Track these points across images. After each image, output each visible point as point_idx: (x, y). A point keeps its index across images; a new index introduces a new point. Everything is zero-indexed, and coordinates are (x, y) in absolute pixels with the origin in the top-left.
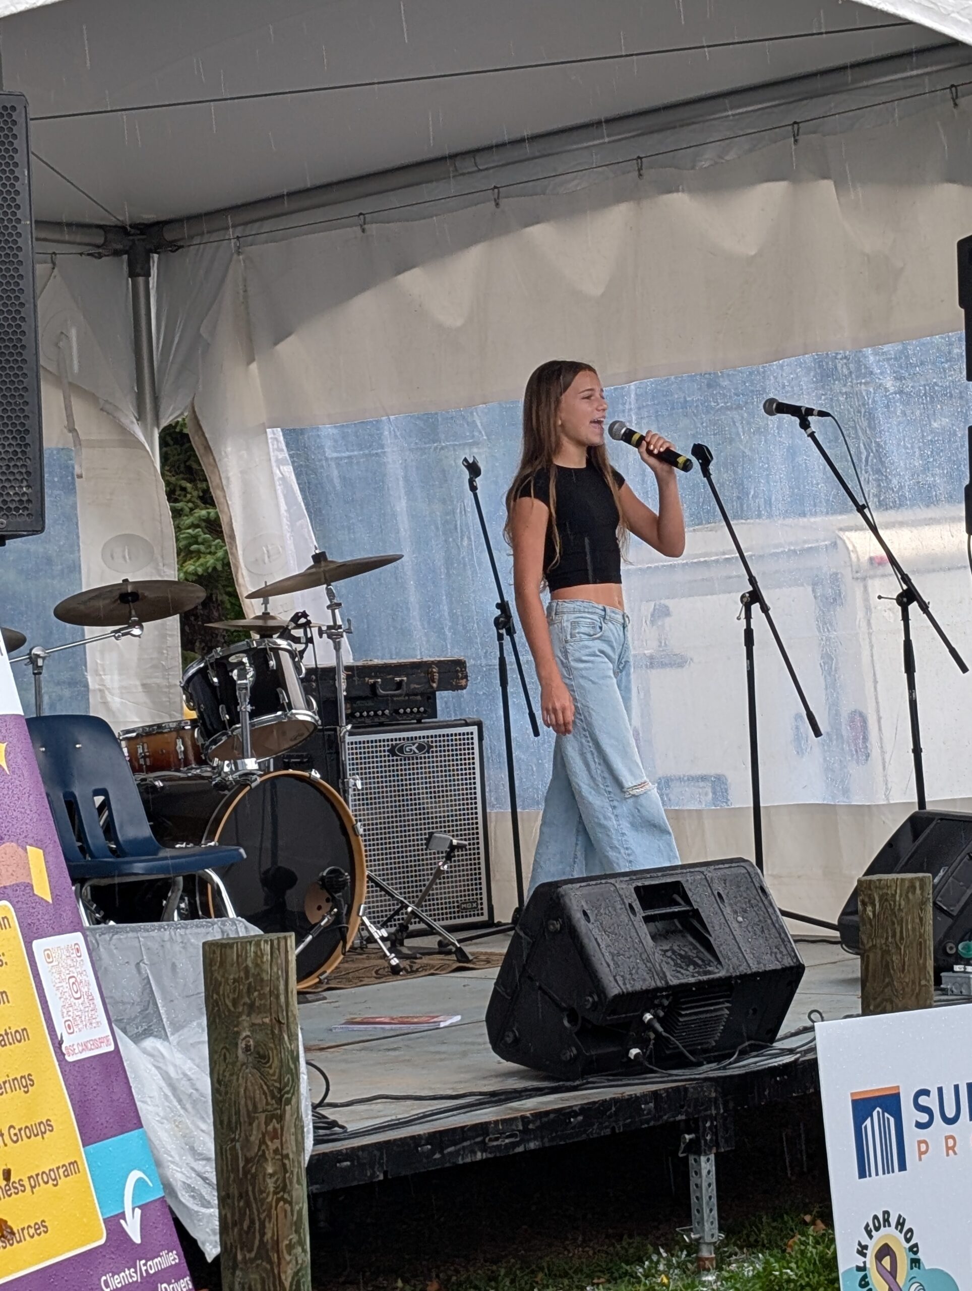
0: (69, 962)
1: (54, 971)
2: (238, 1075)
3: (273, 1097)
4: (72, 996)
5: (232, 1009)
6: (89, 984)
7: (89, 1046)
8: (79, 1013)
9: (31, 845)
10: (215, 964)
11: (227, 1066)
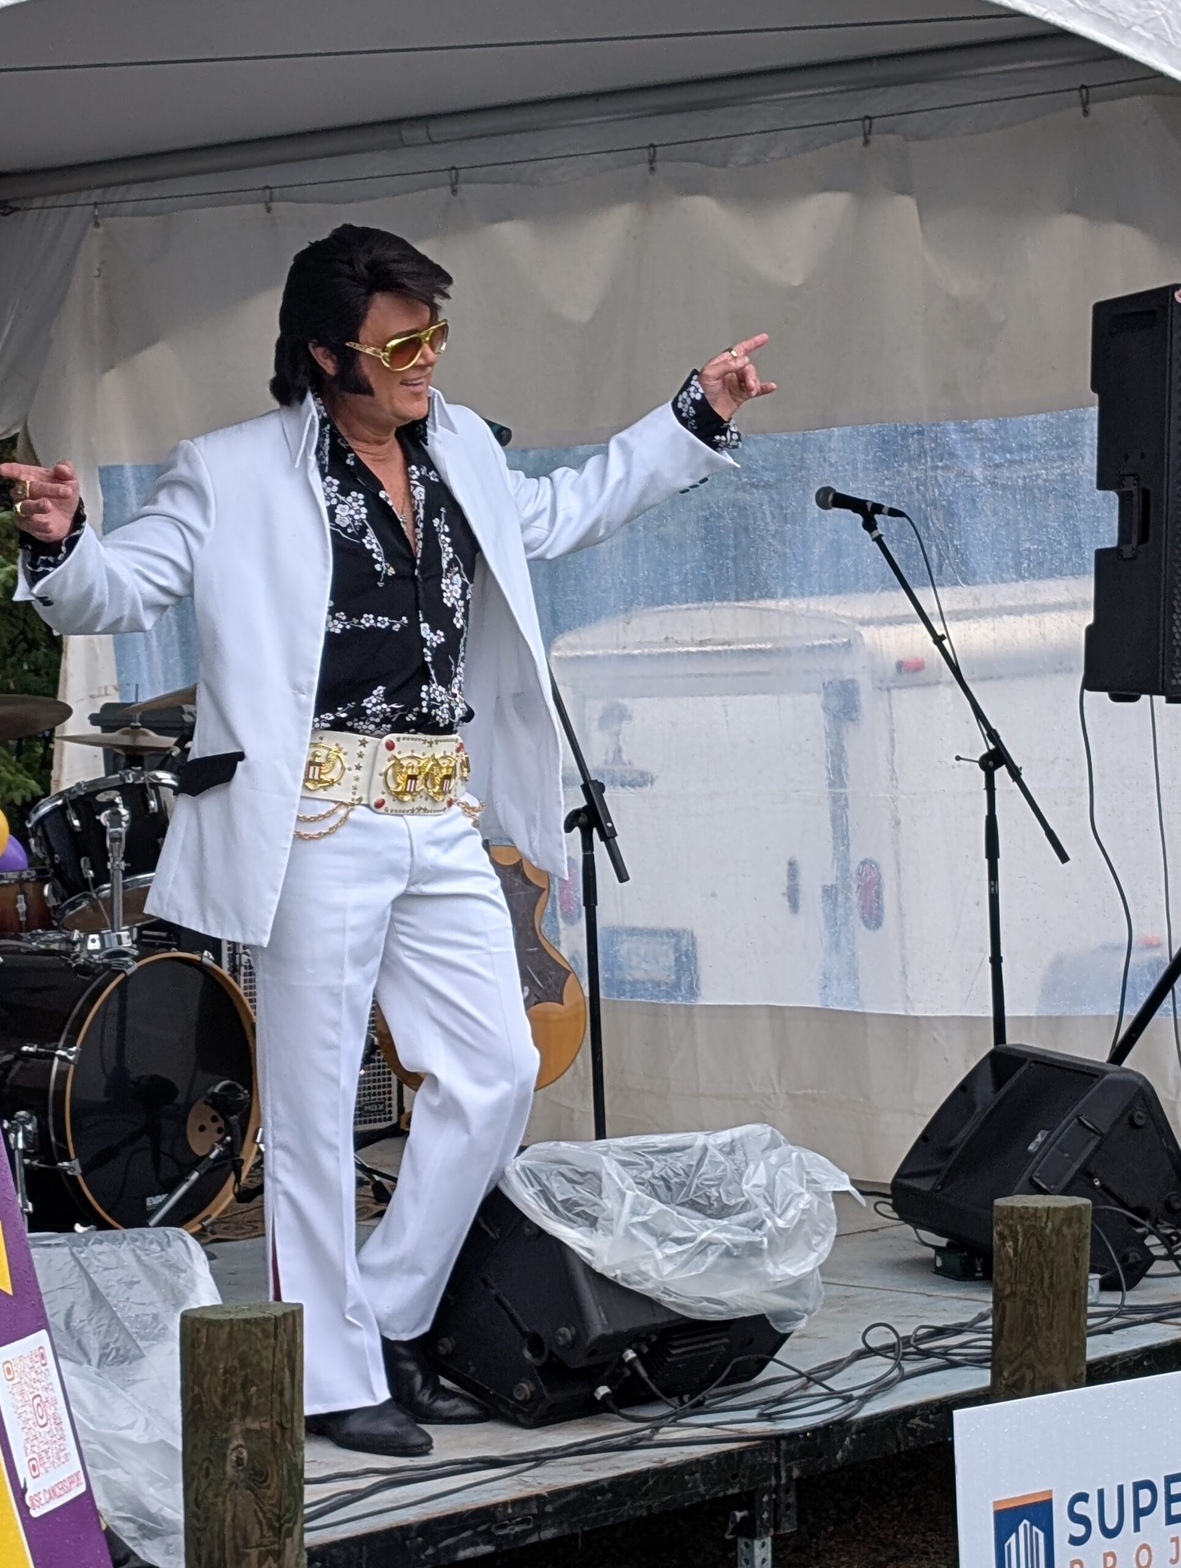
0: (33, 1375)
1: (15, 1391)
2: (225, 1497)
3: (271, 1527)
4: (36, 1424)
5: (220, 1407)
6: (54, 1402)
7: (57, 1490)
8: (45, 1447)
10: (199, 1346)
11: (210, 1484)
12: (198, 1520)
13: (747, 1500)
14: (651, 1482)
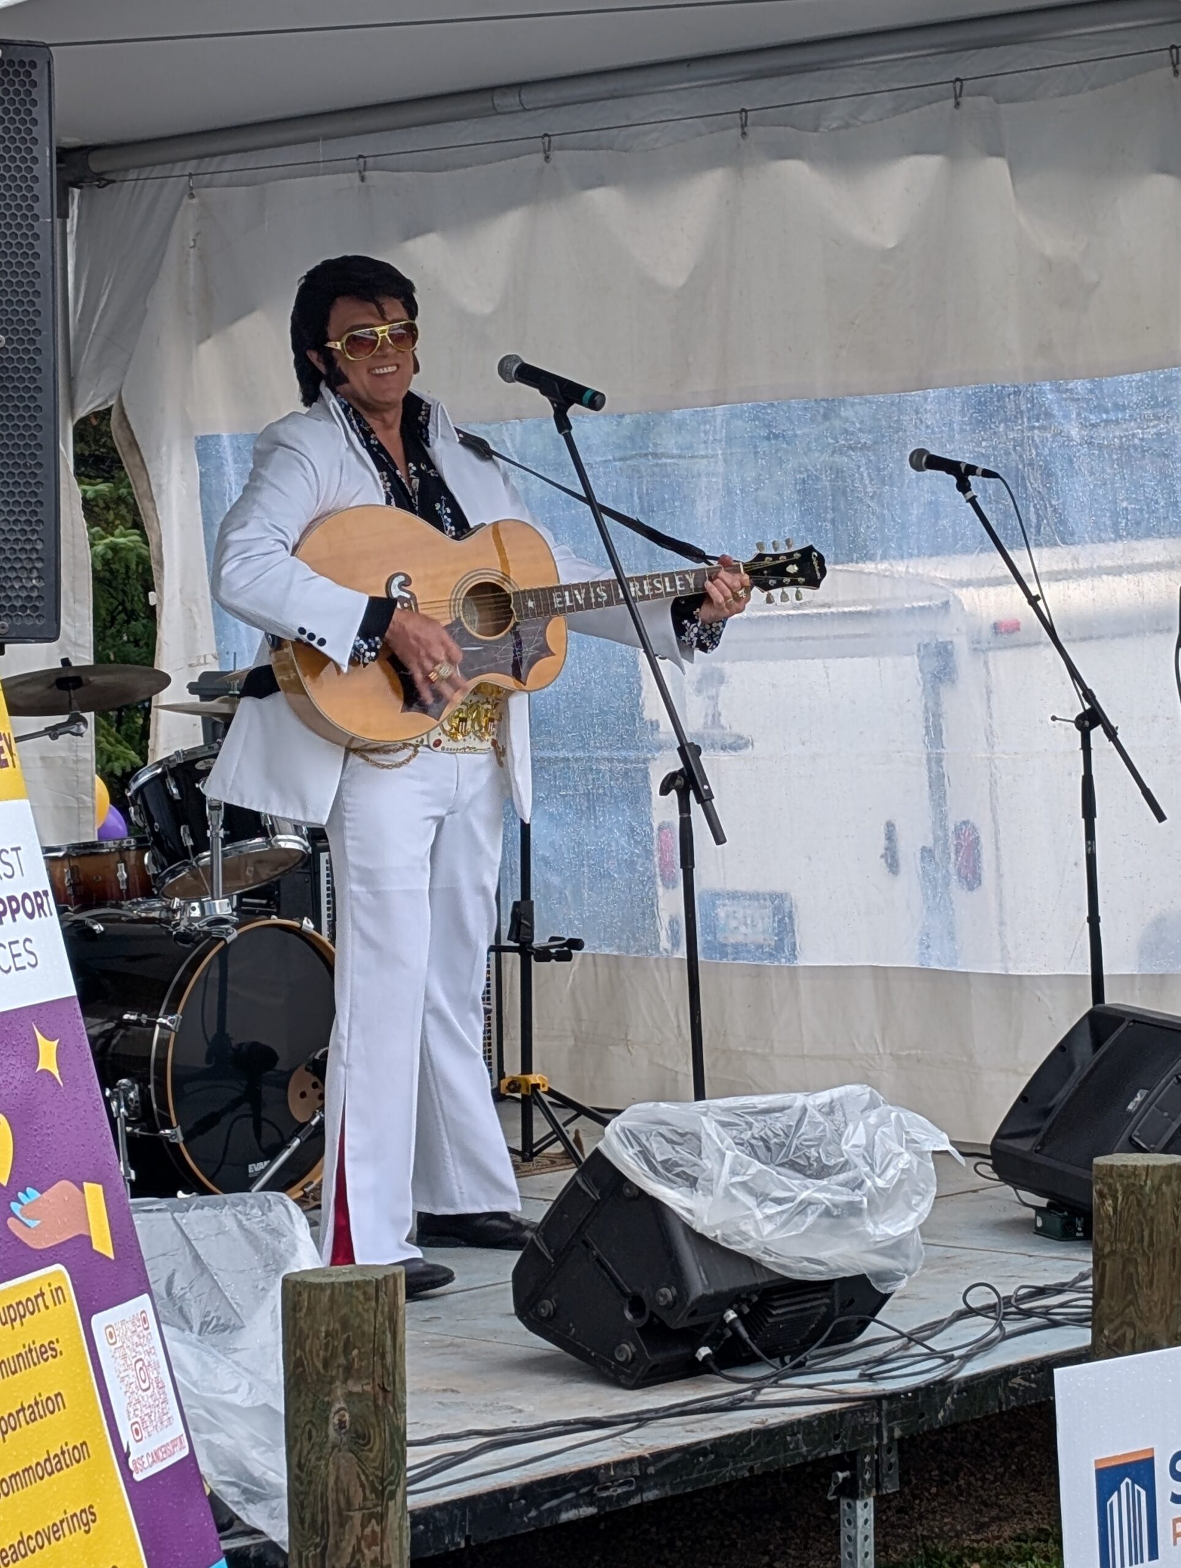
0: (136, 1339)
1: (117, 1355)
2: (328, 1460)
3: (374, 1490)
4: (139, 1387)
5: (322, 1371)
6: (157, 1366)
7: (160, 1454)
8: (148, 1411)
9: (88, 1181)
10: (300, 1310)
11: (312, 1447)
12: (301, 1484)
13: (848, 1461)
14: (753, 1444)
